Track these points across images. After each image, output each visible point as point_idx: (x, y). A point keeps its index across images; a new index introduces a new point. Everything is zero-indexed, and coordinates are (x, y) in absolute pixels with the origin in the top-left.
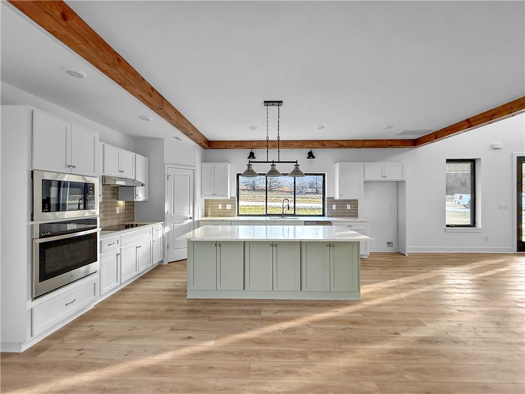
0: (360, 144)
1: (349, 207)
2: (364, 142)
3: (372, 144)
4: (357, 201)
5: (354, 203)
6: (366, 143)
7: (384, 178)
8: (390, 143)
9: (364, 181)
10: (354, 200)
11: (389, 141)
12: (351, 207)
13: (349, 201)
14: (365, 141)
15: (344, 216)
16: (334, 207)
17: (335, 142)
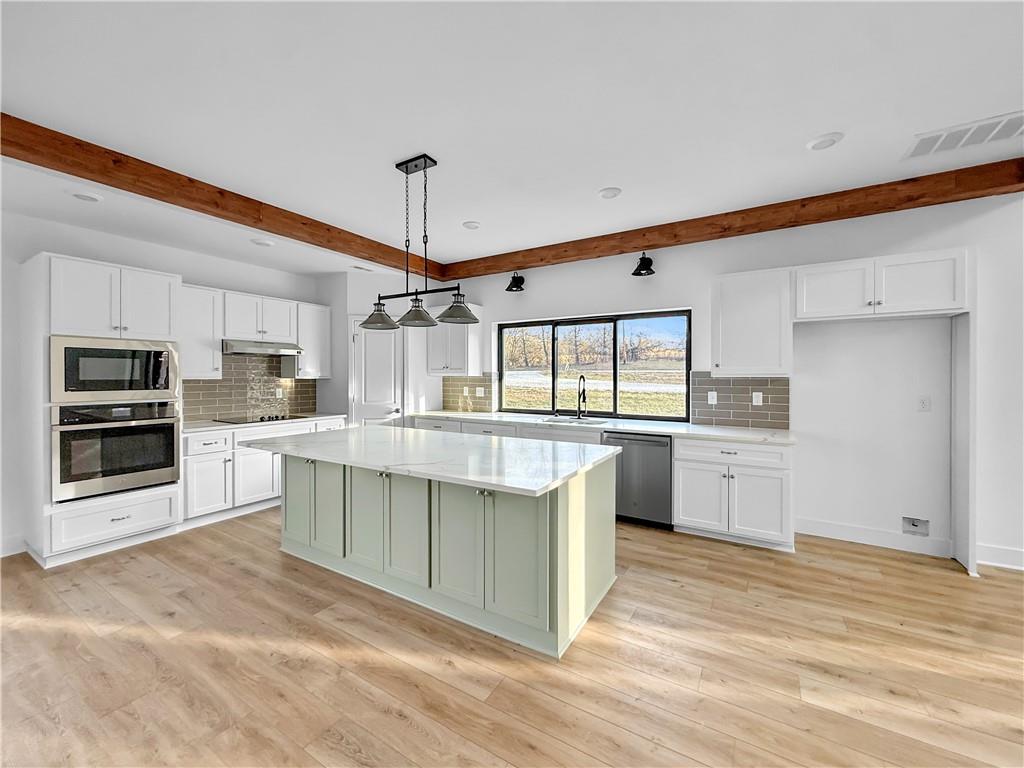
0: (789, 214)
1: (758, 399)
2: (804, 206)
3: (832, 206)
4: (785, 382)
5: (778, 388)
6: (812, 208)
7: (870, 310)
8: (905, 191)
9: (796, 325)
10: (774, 381)
11: (899, 188)
12: (765, 400)
13: (760, 383)
14: (804, 202)
15: (745, 425)
16: (713, 398)
17: (708, 221)
